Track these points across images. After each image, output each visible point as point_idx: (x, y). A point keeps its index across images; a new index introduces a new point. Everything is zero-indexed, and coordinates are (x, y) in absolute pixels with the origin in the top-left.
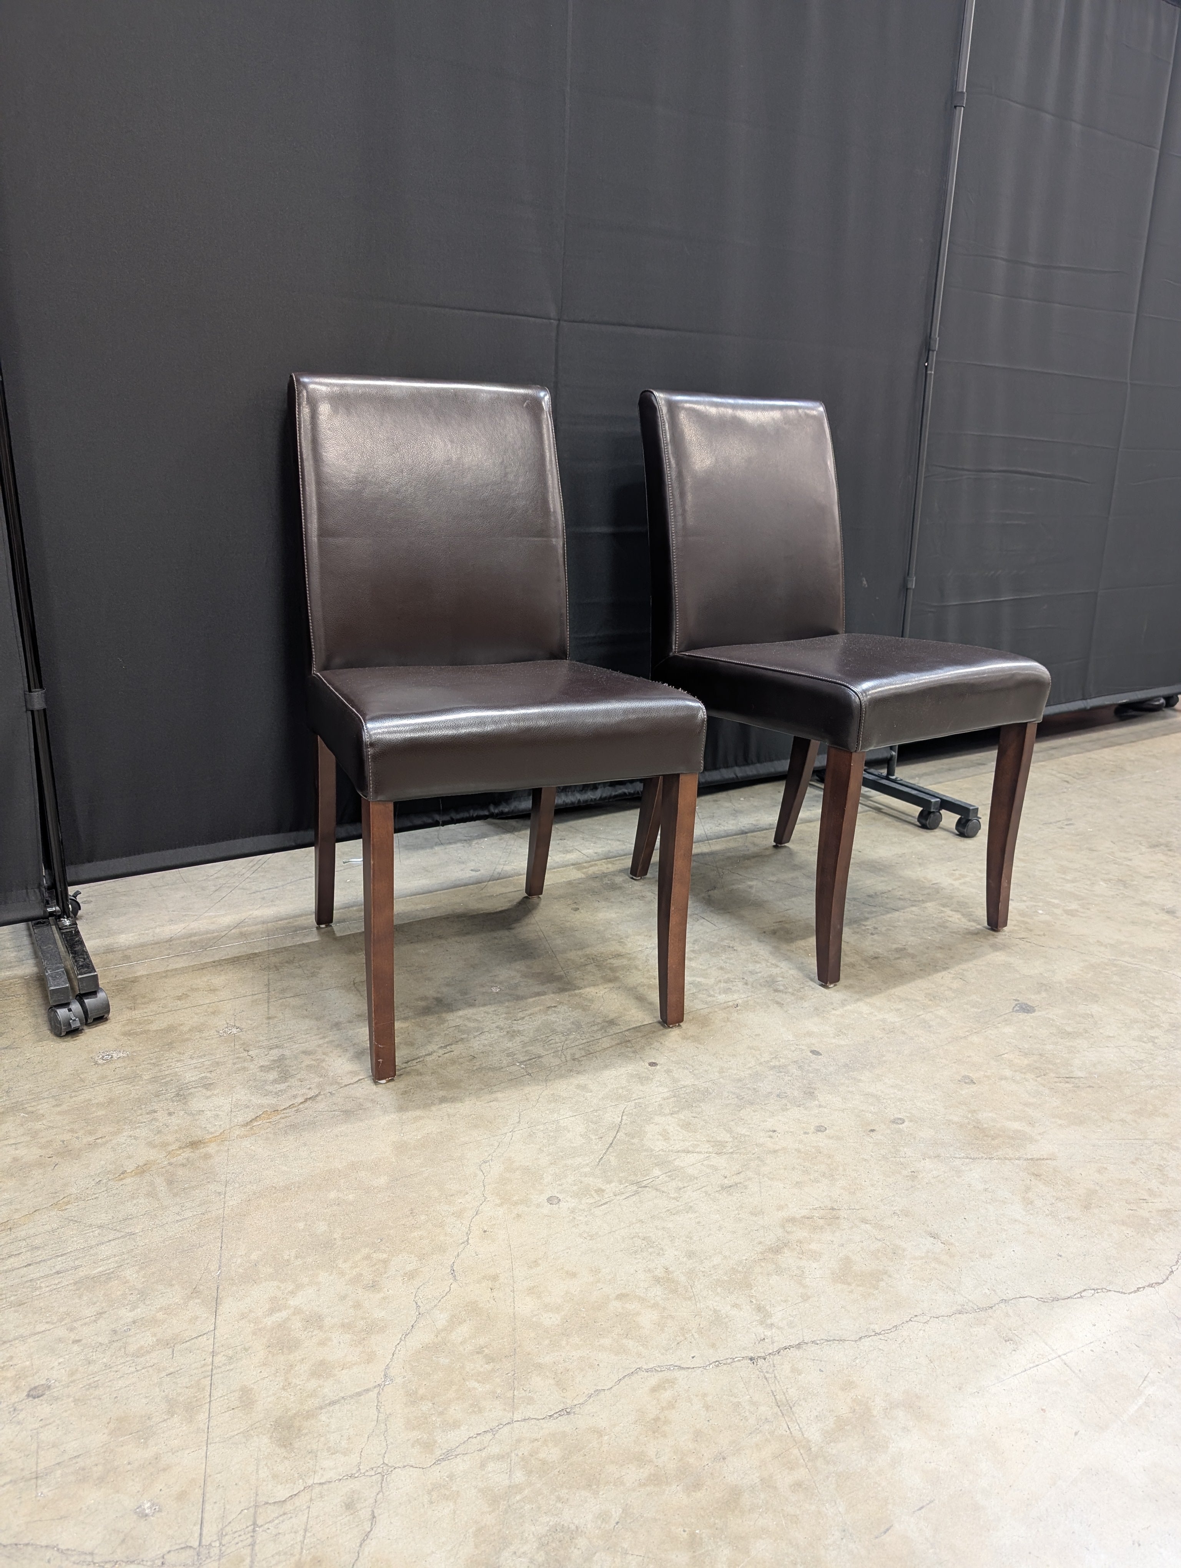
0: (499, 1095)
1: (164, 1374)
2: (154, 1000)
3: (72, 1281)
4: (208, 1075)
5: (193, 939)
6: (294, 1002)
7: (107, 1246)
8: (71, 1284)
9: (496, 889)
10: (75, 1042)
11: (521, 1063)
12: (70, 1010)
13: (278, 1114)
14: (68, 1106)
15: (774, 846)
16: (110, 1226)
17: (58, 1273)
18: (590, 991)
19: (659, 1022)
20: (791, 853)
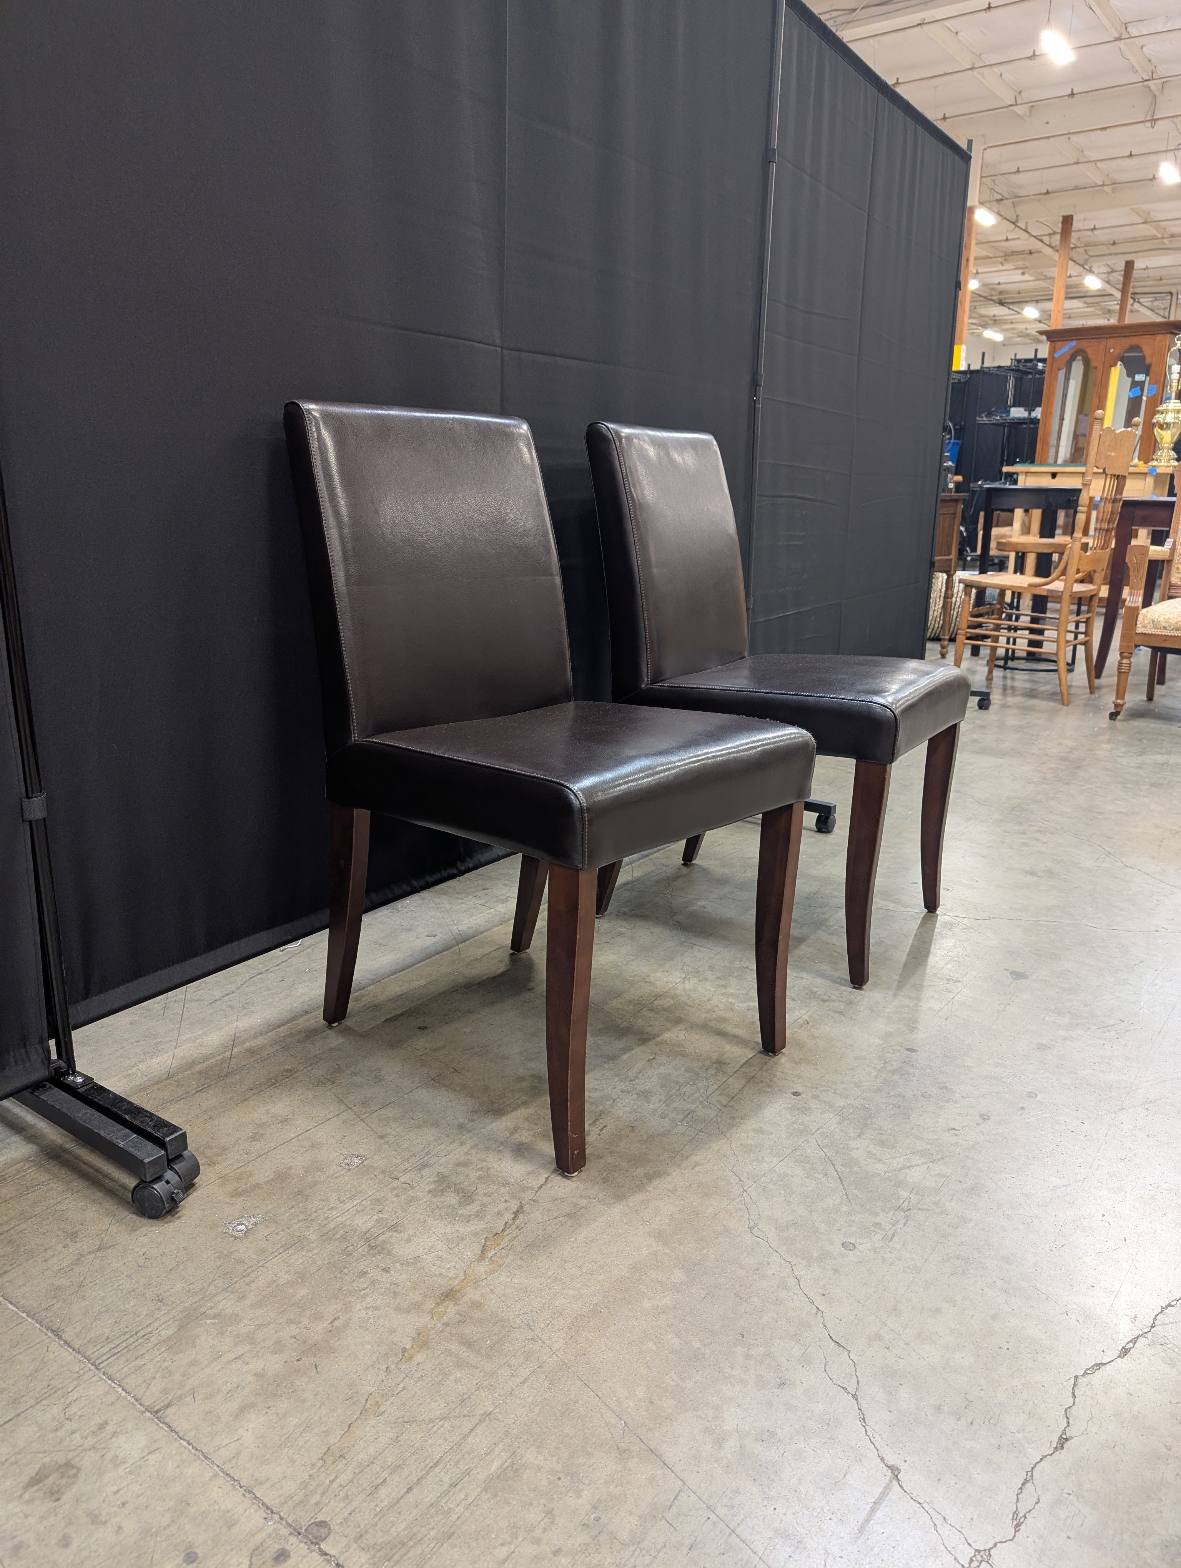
0: (696, 1158)
1: (686, 1550)
2: (225, 1149)
3: (479, 1490)
4: (381, 1216)
5: (199, 1067)
6: (388, 1112)
7: (474, 1437)
8: (481, 1493)
9: (473, 952)
10: (183, 1219)
11: (682, 1121)
12: (168, 1182)
13: (503, 1238)
14: (255, 1295)
15: (683, 864)
16: (454, 1414)
17: (453, 1485)
18: (667, 1036)
19: (761, 1052)
20: (705, 871)
